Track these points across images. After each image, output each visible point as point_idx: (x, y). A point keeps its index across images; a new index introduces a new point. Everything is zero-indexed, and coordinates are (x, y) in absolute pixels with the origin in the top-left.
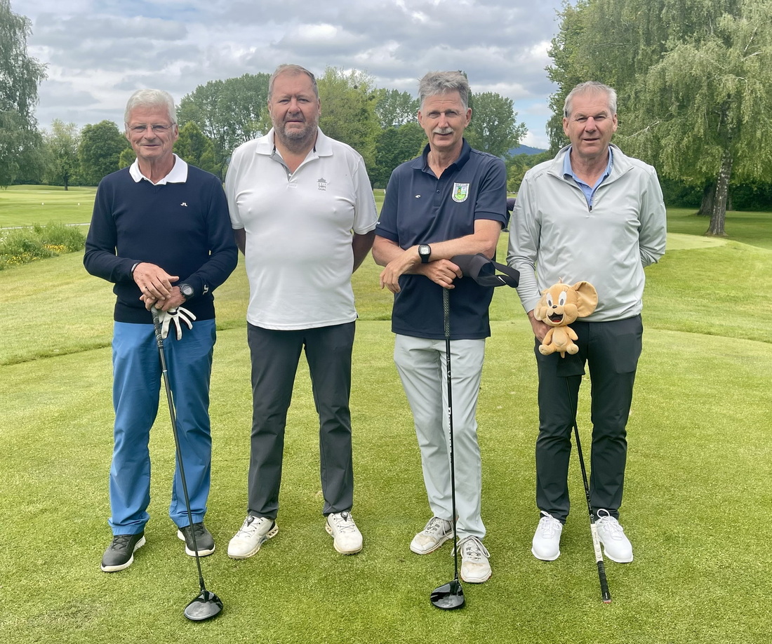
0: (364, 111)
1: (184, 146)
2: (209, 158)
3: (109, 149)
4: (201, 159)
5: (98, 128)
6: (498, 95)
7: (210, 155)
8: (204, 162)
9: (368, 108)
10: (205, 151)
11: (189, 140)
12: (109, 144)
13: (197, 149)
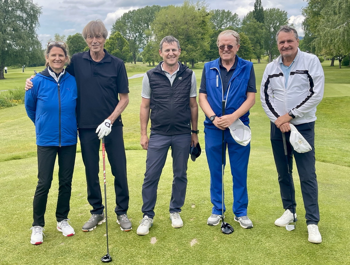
0: (203, 21)
1: (114, 44)
2: (126, 50)
3: (79, 47)
4: (122, 50)
5: (74, 37)
6: (279, 10)
7: (127, 48)
8: (124, 52)
9: (206, 20)
10: (124, 46)
11: (117, 41)
12: (79, 45)
13: (121, 45)
